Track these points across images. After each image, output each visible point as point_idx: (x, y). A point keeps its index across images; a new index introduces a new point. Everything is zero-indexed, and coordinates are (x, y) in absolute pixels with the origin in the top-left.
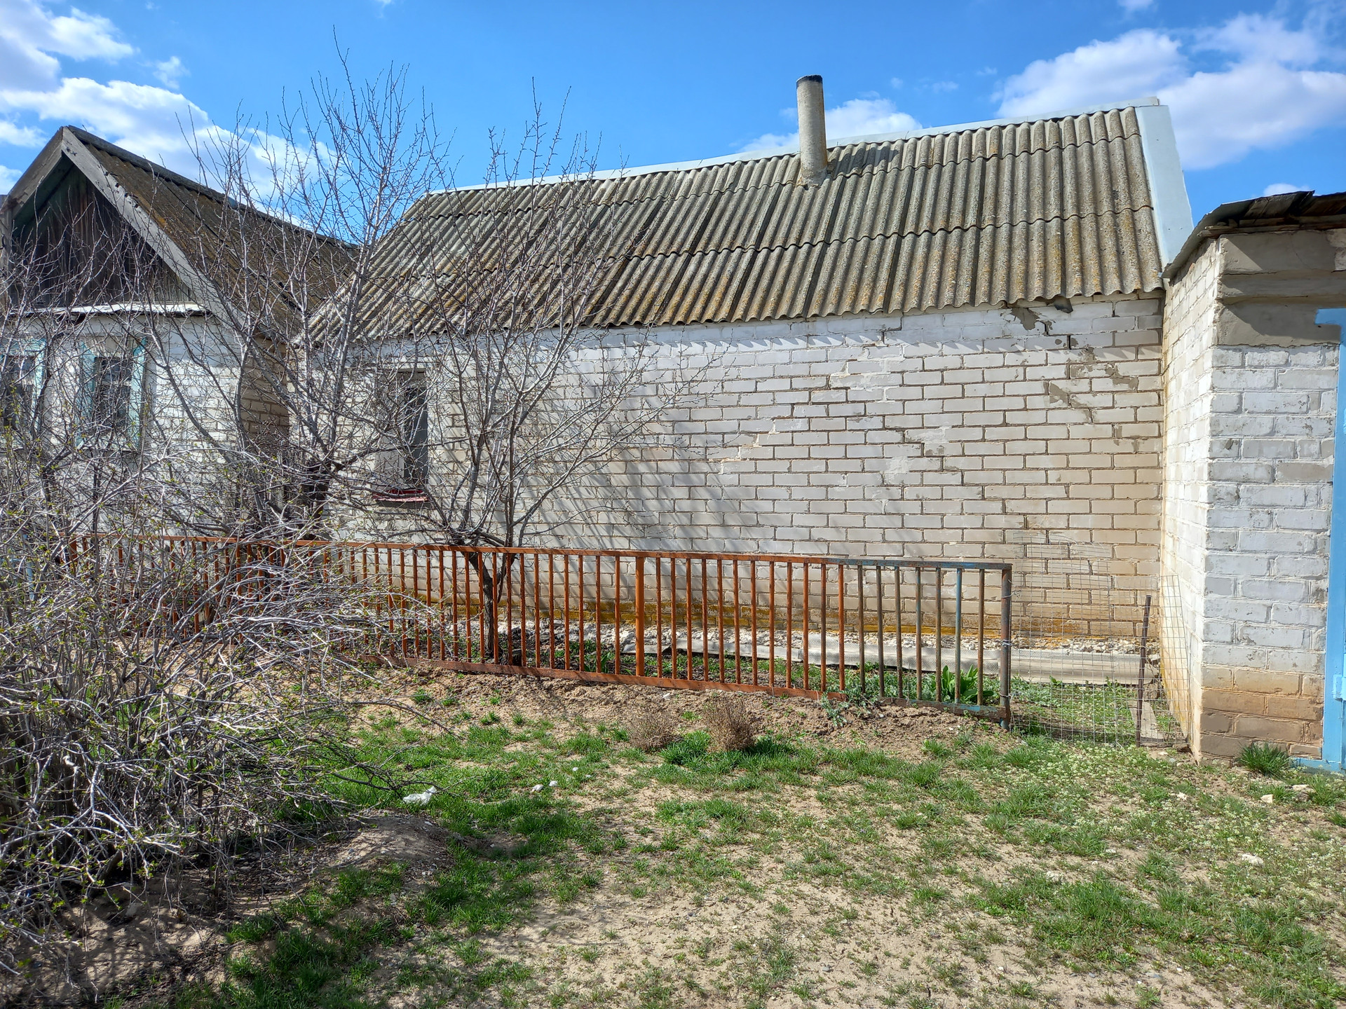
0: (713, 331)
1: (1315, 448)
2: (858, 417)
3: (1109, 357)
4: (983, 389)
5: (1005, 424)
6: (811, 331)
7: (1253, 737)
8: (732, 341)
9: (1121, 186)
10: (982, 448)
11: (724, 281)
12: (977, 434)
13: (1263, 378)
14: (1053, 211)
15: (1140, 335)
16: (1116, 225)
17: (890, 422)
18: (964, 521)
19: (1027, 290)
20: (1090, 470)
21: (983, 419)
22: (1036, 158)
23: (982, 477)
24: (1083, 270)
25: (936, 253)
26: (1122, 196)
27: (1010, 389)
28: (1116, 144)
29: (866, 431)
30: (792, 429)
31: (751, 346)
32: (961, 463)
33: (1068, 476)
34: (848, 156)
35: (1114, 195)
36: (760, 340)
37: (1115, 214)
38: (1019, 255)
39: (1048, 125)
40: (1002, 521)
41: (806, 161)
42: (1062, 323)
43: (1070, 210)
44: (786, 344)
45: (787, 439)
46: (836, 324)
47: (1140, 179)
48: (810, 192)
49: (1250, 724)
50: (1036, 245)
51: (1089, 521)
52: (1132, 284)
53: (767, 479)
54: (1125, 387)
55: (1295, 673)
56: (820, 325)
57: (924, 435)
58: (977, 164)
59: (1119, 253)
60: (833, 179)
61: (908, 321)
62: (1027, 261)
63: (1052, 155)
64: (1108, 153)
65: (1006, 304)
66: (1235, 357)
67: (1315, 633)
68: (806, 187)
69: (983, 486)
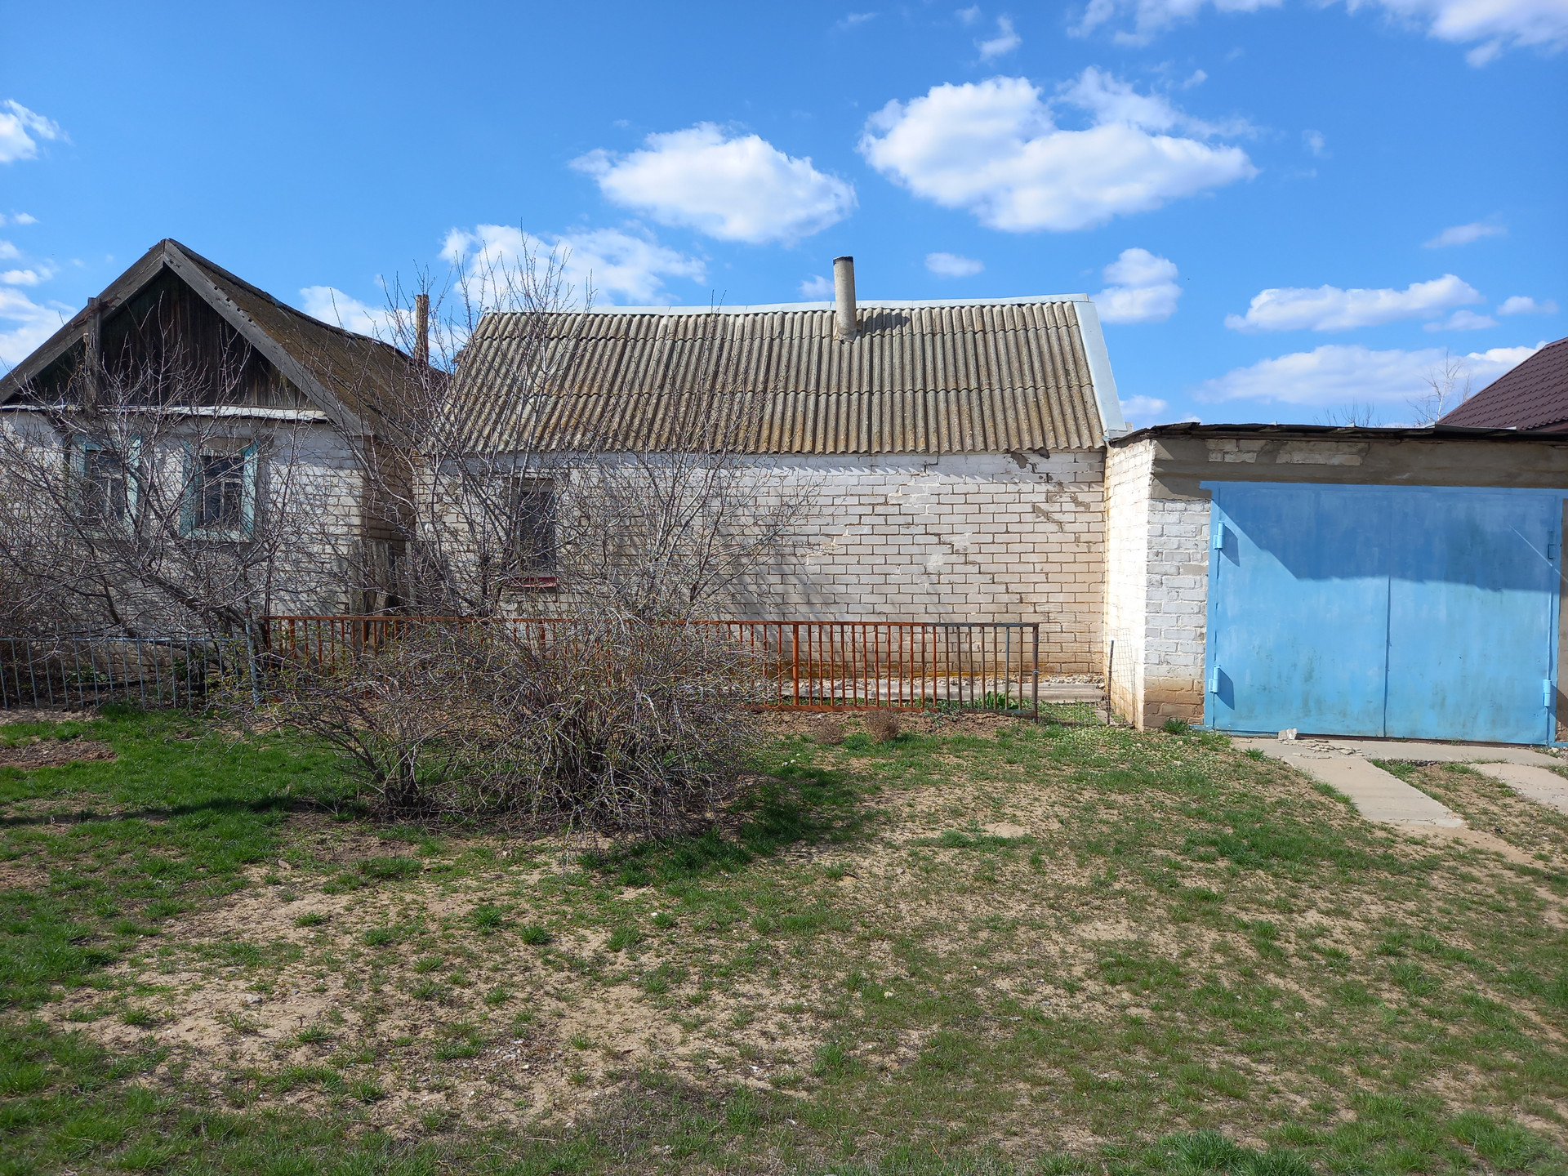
0: (800, 459)
1: (1199, 556)
2: (908, 525)
3: (1073, 489)
4: (992, 508)
5: (1007, 532)
6: (874, 463)
7: (1169, 715)
8: (816, 468)
9: (1071, 367)
10: (993, 548)
11: (799, 419)
12: (989, 538)
13: (1174, 518)
14: (1029, 383)
15: (1091, 475)
16: (1071, 396)
17: (930, 529)
18: (981, 598)
19: (1020, 442)
20: (1061, 563)
21: (993, 528)
22: (1011, 334)
23: (993, 568)
24: (1054, 430)
25: (953, 408)
26: (1073, 374)
27: (1011, 508)
28: (1063, 330)
29: (913, 535)
30: (860, 533)
32: (979, 558)
33: (1047, 567)
34: (870, 318)
35: (1067, 373)
36: (836, 467)
37: (1069, 388)
38: (1010, 414)
39: (1015, 308)
40: (1005, 598)
41: (841, 319)
42: (1044, 465)
43: (1040, 384)
44: (856, 471)
45: (857, 540)
46: (892, 459)
47: (1083, 363)
48: (846, 346)
49: (1167, 708)
50: (1020, 405)
51: (1061, 598)
52: (1087, 444)
53: (842, 570)
54: (1082, 509)
55: (1190, 679)
56: (880, 459)
57: (954, 539)
58: (969, 336)
59: (1076, 419)
60: (862, 337)
61: (942, 459)
62: (1017, 419)
63: (1021, 333)
64: (1059, 339)
65: (1008, 451)
66: (1160, 505)
67: (1200, 657)
68: (842, 342)
69: (993, 574)
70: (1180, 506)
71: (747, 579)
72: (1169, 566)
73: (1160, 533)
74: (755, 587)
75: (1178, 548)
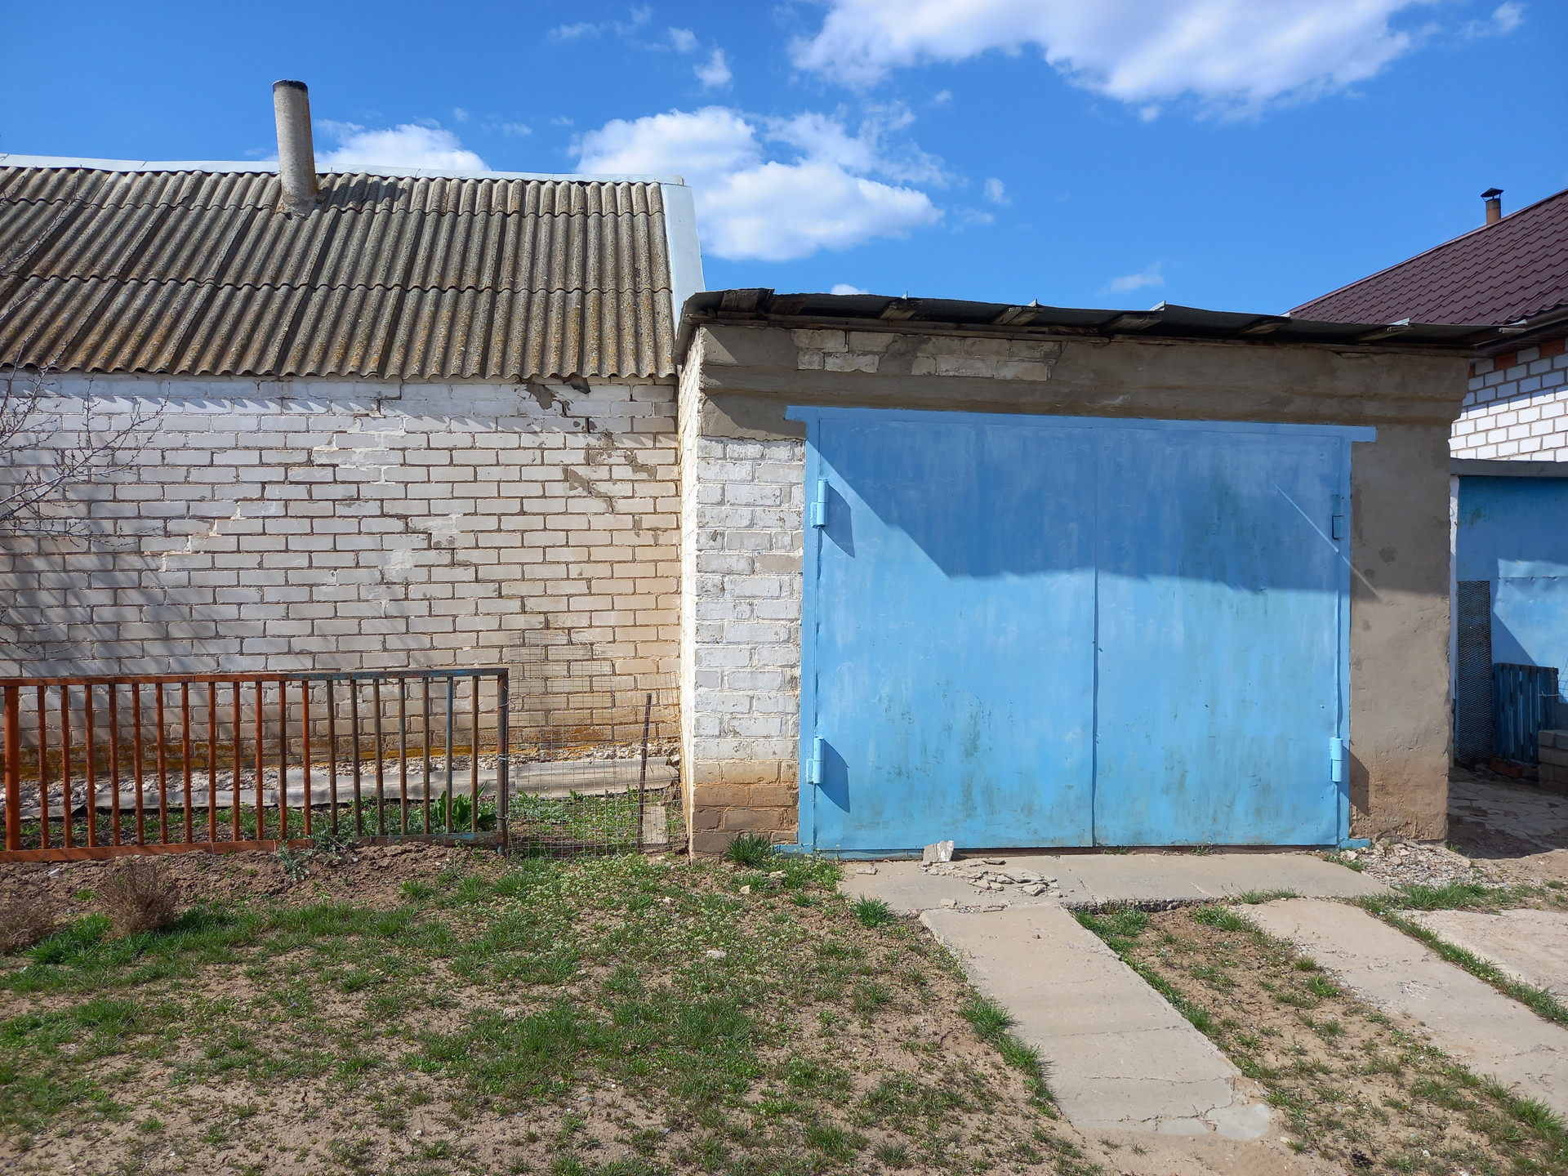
0: (147, 384)
1: (787, 540)
2: (351, 500)
3: (628, 444)
4: (497, 473)
5: (522, 513)
6: (286, 393)
7: (738, 829)
8: (180, 400)
9: (643, 264)
10: (498, 540)
11: (167, 320)
12: (492, 523)
13: (741, 471)
14: (575, 283)
15: (659, 422)
16: (636, 304)
17: (389, 508)
18: (479, 623)
19: (542, 365)
20: (612, 563)
21: (498, 506)
22: (560, 221)
23: (498, 572)
24: (600, 349)
25: (445, 314)
26: (644, 275)
27: (528, 473)
28: (641, 218)
29: (360, 518)
30: (263, 513)
31: (204, 407)
32: (475, 556)
33: (590, 570)
34: (345, 187)
35: (636, 273)
36: (216, 399)
37: (636, 293)
38: (536, 326)
39: (574, 187)
40: (520, 622)
41: (288, 181)
42: (581, 405)
43: (592, 284)
44: (253, 407)
45: (257, 526)
46: (319, 387)
47: (661, 260)
48: (292, 223)
49: (735, 816)
50: (554, 316)
51: (612, 618)
52: (648, 369)
53: (229, 578)
54: (644, 476)
55: (774, 760)
56: (297, 386)
57: (431, 524)
58: (496, 219)
59: (637, 335)
60: (324, 211)
61: (409, 390)
62: (544, 333)
63: (577, 220)
64: (633, 228)
65: (520, 379)
66: (717, 449)
67: (791, 720)
68: (288, 216)
69: (500, 582)
70: (752, 449)
71: (45, 597)
72: (735, 559)
73: (717, 498)
74: (60, 611)
75: (752, 525)
